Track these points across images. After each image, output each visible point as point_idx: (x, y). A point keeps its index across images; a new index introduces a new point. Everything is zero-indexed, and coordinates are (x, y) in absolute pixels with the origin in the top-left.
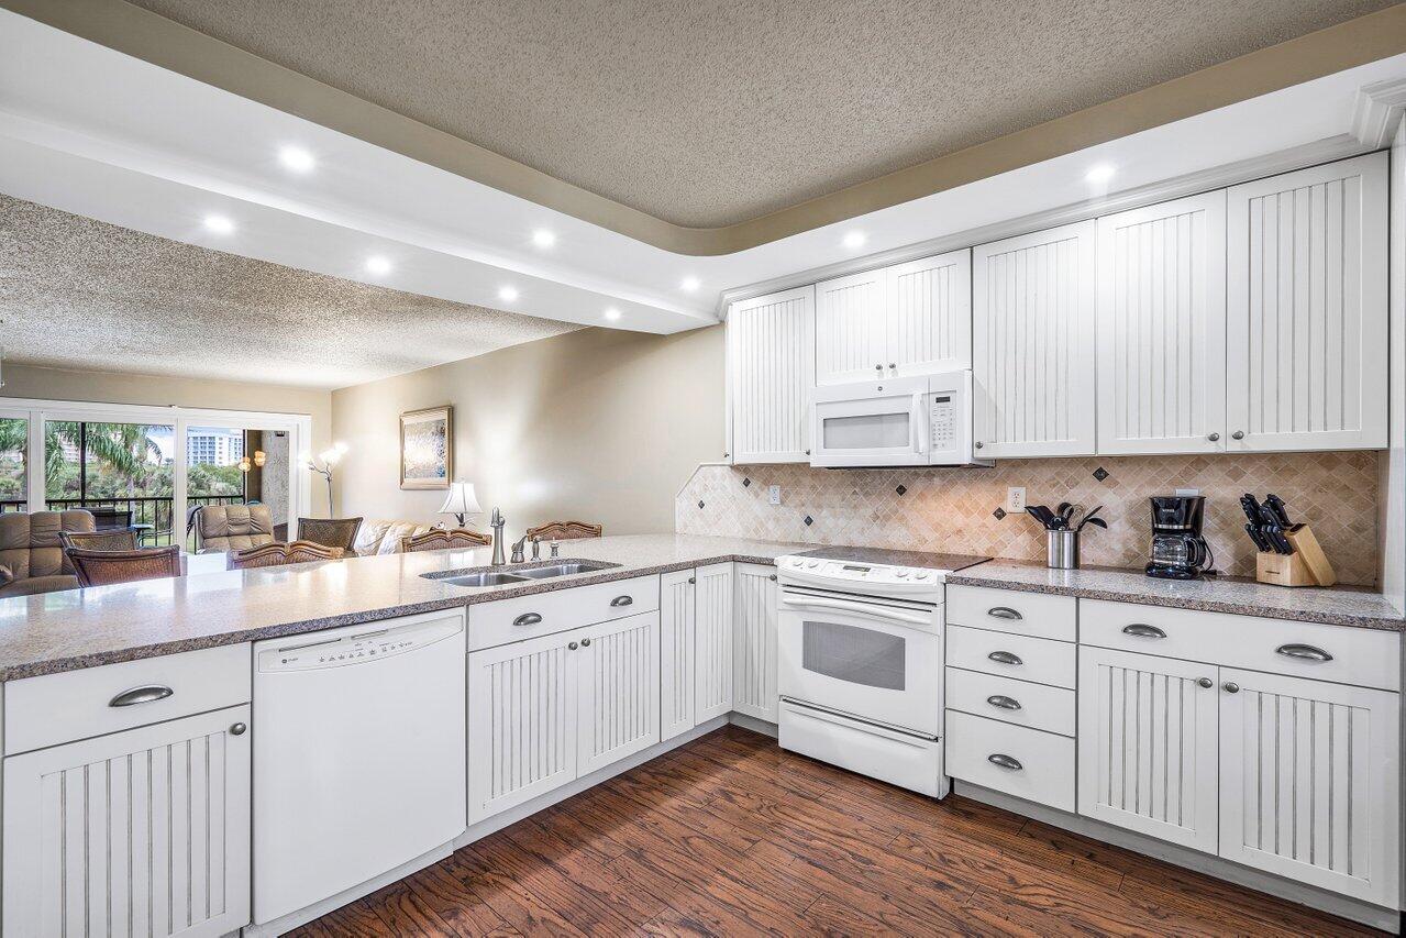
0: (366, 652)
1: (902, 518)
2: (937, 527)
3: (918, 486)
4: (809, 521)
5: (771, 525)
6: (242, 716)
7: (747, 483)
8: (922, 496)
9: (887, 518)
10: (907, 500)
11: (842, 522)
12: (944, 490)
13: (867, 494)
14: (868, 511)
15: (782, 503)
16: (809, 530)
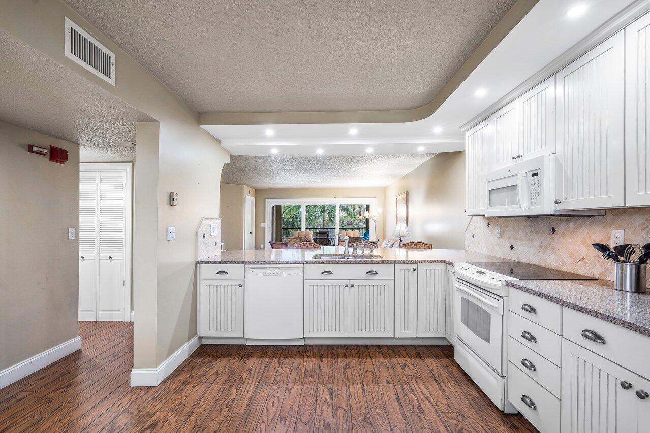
0: (272, 273)
1: (553, 248)
2: (571, 255)
3: (561, 228)
4: (512, 247)
5: (497, 249)
6: (242, 283)
7: (489, 225)
8: (563, 235)
9: (546, 248)
10: (556, 236)
11: (526, 249)
12: (575, 231)
13: (537, 232)
14: (537, 243)
15: (501, 236)
16: (512, 252)
